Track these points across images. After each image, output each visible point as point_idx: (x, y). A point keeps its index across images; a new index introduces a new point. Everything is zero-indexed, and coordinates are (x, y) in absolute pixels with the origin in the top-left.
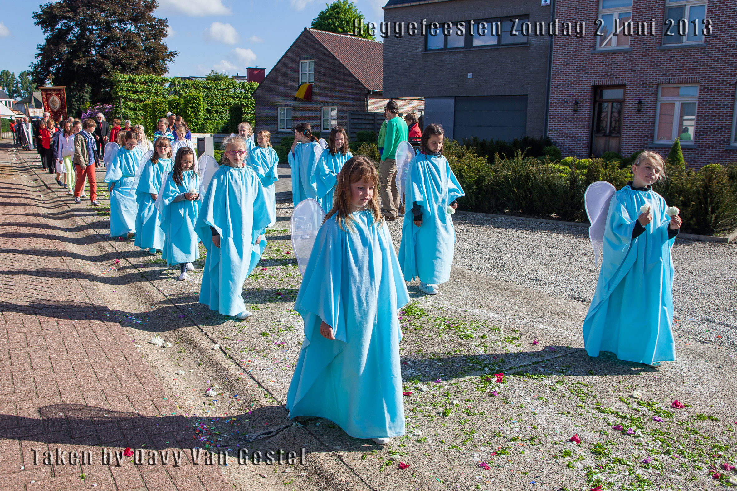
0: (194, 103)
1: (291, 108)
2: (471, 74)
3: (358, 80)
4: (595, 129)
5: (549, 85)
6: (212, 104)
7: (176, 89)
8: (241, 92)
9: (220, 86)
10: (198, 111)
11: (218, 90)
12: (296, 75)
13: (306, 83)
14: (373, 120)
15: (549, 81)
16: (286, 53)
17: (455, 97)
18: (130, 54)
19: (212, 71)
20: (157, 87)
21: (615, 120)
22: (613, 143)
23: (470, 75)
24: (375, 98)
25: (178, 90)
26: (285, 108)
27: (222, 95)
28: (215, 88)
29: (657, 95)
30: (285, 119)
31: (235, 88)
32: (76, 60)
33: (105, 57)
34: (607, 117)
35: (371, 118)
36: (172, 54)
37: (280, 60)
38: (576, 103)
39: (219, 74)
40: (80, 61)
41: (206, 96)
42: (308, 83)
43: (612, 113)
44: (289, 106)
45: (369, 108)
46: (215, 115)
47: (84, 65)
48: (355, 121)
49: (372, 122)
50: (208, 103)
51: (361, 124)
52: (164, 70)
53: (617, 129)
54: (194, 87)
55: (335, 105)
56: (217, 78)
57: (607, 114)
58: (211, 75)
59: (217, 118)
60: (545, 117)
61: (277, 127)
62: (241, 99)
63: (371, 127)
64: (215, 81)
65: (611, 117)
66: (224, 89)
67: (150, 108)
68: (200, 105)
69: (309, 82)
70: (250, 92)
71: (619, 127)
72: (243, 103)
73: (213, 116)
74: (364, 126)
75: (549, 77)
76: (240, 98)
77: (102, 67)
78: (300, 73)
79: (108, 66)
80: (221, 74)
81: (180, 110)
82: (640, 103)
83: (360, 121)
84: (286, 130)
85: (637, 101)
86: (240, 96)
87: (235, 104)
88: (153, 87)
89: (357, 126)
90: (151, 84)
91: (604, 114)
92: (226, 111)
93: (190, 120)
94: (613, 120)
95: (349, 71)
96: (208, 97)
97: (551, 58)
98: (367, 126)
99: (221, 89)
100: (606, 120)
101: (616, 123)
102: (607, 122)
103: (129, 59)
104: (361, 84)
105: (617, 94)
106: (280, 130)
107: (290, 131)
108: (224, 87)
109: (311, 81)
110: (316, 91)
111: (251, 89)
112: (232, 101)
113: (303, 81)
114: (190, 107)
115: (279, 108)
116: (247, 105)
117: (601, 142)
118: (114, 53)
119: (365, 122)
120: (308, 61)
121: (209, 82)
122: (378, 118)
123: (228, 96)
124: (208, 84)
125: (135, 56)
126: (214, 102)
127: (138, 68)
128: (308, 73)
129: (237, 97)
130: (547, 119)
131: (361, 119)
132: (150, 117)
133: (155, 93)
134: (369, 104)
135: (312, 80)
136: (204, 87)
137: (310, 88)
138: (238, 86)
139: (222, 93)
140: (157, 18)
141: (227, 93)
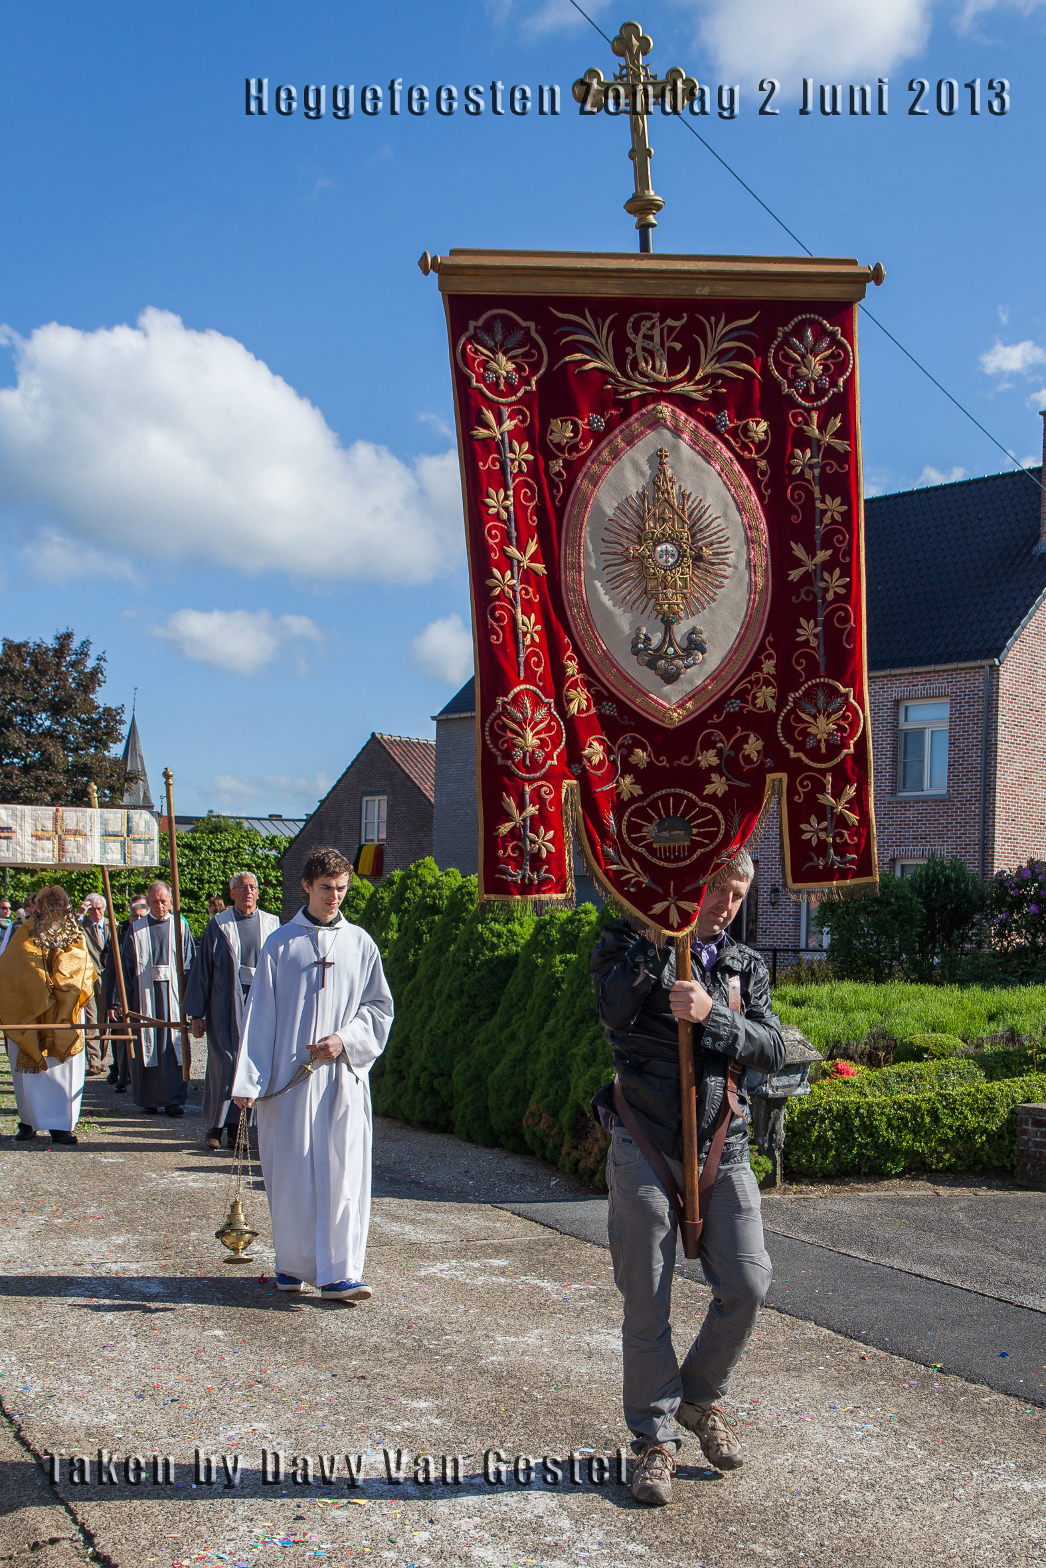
6: (201, 881)
8: (267, 857)
9: (220, 843)
11: (214, 851)
12: (356, 826)
13: (373, 840)
16: (339, 782)
18: (38, 779)
19: (212, 811)
27: (225, 863)
28: (209, 847)
31: (254, 846)
41: (187, 865)
42: (376, 842)
50: (191, 879)
56: (217, 827)
62: (269, 871)
64: (209, 831)
66: (229, 849)
69: (378, 840)
72: (271, 878)
73: (203, 906)
76: (264, 868)
78: (364, 821)
86: (264, 864)
96: (194, 866)
99: (220, 851)
108: (227, 845)
109: (381, 837)
110: (389, 859)
113: (369, 837)
118: (6, 777)
120: (377, 798)
121: (198, 835)
123: (239, 864)
124: (194, 839)
125: (48, 783)
126: (206, 876)
128: (376, 821)
129: (259, 866)
135: (383, 836)
136: (187, 846)
137: (379, 852)
138: (261, 843)
139: (225, 857)
140: (102, 706)
141: (236, 857)
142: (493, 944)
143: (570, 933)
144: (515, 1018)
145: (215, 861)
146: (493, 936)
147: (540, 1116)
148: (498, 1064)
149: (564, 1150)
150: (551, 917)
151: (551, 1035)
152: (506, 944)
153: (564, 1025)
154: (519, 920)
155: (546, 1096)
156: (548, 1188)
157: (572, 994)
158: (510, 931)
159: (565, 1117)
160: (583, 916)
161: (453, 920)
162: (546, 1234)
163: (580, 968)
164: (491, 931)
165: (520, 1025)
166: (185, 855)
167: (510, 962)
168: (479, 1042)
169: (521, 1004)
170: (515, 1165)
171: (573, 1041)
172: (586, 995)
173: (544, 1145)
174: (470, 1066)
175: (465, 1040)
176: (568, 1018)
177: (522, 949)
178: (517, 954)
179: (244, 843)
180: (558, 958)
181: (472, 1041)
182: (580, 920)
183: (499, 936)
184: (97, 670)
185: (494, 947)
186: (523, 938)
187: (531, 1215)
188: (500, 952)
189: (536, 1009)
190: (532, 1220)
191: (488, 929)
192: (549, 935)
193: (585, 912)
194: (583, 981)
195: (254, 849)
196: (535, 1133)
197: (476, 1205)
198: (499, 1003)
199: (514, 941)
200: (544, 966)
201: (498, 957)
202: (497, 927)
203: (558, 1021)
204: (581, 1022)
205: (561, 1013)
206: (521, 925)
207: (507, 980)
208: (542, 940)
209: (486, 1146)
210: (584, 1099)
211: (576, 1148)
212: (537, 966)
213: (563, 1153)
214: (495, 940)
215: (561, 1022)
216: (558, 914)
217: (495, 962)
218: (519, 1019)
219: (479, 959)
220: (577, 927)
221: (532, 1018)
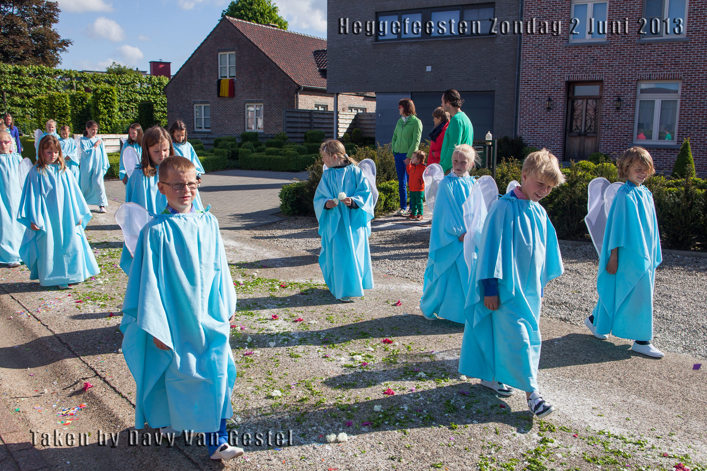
0: (106, 97)
1: (209, 105)
2: (430, 67)
3: (287, 75)
4: (568, 128)
5: (518, 80)
7: (72, 82)
8: (148, 87)
9: (124, 80)
10: (112, 107)
11: (121, 84)
12: (214, 68)
13: (226, 77)
14: (309, 118)
15: (519, 75)
16: (202, 44)
17: (412, 93)
18: (14, 41)
19: (114, 63)
20: (49, 80)
21: (591, 119)
22: (589, 143)
23: (429, 69)
24: (306, 94)
25: (75, 84)
26: (203, 106)
27: (127, 91)
28: (119, 82)
29: (636, 92)
30: (203, 117)
31: (142, 82)
34: (582, 115)
35: (307, 115)
36: (65, 43)
37: (196, 51)
38: (550, 100)
39: (122, 66)
42: (228, 78)
43: (586, 111)
44: (207, 103)
45: (299, 105)
48: (291, 120)
49: (308, 121)
51: (297, 122)
52: (56, 61)
53: (593, 128)
54: (94, 81)
55: (261, 102)
56: (120, 72)
57: (582, 112)
58: (113, 68)
59: (122, 116)
60: (514, 115)
61: (194, 127)
62: (149, 95)
63: (308, 125)
64: (117, 74)
65: (586, 115)
66: (129, 84)
67: (45, 104)
68: (113, 100)
69: (230, 77)
70: (159, 87)
71: (596, 126)
72: (151, 99)
74: (300, 125)
75: (519, 71)
76: (147, 94)
78: (219, 66)
80: (124, 67)
81: (86, 106)
82: (619, 100)
83: (296, 120)
84: (203, 130)
85: (615, 99)
86: (147, 92)
87: (142, 101)
88: (44, 80)
89: (293, 125)
90: (43, 77)
91: (577, 112)
92: (132, 108)
93: (103, 118)
94: (588, 118)
95: (276, 64)
97: (520, 51)
98: (304, 125)
99: (125, 84)
100: (580, 118)
101: (591, 122)
102: (581, 121)
103: (13, 46)
104: (291, 79)
105: (594, 90)
106: (197, 130)
107: (209, 130)
108: (128, 81)
109: (231, 75)
110: (238, 87)
111: (160, 84)
112: (139, 97)
113: (224, 75)
114: (102, 102)
115: (195, 106)
116: (156, 102)
117: (575, 143)
119: (301, 120)
120: (228, 53)
121: (111, 75)
122: (315, 116)
123: (134, 92)
124: (110, 77)
125: (20, 43)
127: (25, 58)
128: (228, 66)
129: (144, 94)
130: (517, 117)
131: (297, 117)
132: (45, 114)
133: (46, 87)
134: (299, 101)
135: (233, 74)
137: (232, 83)
139: (127, 88)
141: (133, 88)
145: (122, 90)
179: (136, 80)
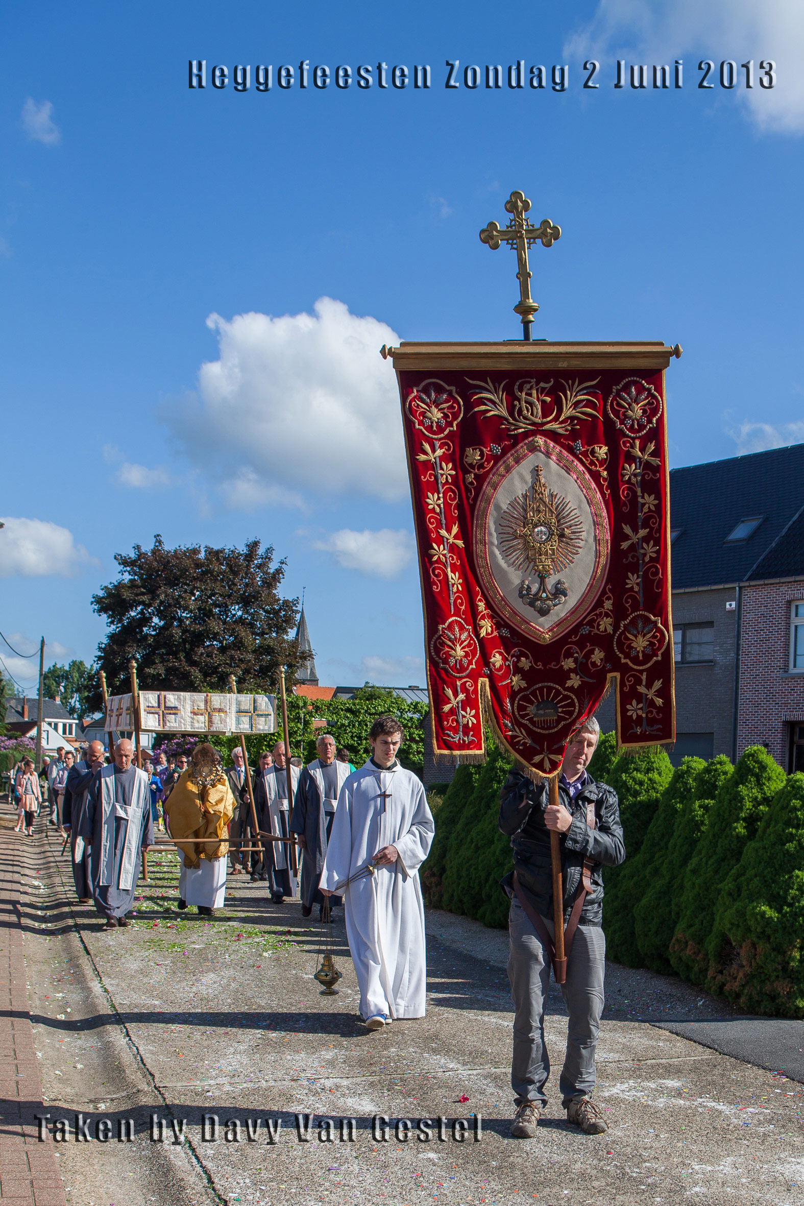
5: (736, 719)
6: (360, 738)
7: (298, 713)
8: (412, 719)
9: (374, 708)
11: (370, 714)
15: (737, 714)
18: (232, 658)
19: (368, 683)
25: (302, 715)
28: (366, 711)
32: (149, 668)
33: (193, 663)
39: (378, 688)
40: (154, 669)
41: (349, 725)
46: (364, 755)
47: (160, 675)
50: (352, 737)
54: (329, 710)
56: (373, 695)
62: (414, 731)
73: (361, 758)
75: (737, 708)
76: (410, 728)
77: (187, 678)
79: (197, 677)
86: (409, 725)
96: (354, 726)
103: (231, 666)
108: (380, 709)
118: (208, 656)
121: (357, 701)
124: (354, 704)
125: (241, 660)
127: (245, 680)
136: (349, 710)
138: (407, 708)
140: (282, 599)
142: (636, 791)
143: (707, 782)
144: (657, 855)
146: (636, 784)
147: (687, 942)
148: (642, 896)
149: (710, 973)
150: (688, 767)
151: (694, 872)
152: (647, 791)
153: (707, 863)
154: (657, 770)
155: (691, 926)
156: (697, 1008)
157: (714, 836)
158: (650, 779)
159: (712, 945)
160: (718, 766)
161: (598, 770)
162: (707, 1054)
163: (721, 812)
164: (634, 779)
165: (663, 862)
166: (348, 717)
167: (651, 806)
168: (625, 876)
169: (662, 844)
170: (660, 985)
171: (717, 877)
172: (726, 837)
173: (688, 968)
174: (617, 897)
175: (612, 875)
176: (710, 857)
177: (662, 795)
178: (657, 800)
179: (393, 707)
180: (697, 803)
181: (618, 875)
182: (716, 770)
183: (641, 783)
184: (279, 571)
185: (636, 794)
186: (661, 785)
187: (688, 1034)
188: (640, 798)
189: (677, 847)
190: (691, 1040)
191: (631, 778)
192: (686, 783)
193: (721, 763)
194: (724, 825)
195: (401, 713)
196: (680, 959)
197: (637, 1024)
198: (642, 842)
199: (654, 788)
200: (684, 810)
201: (640, 802)
202: (639, 776)
203: (702, 859)
204: (723, 860)
205: (704, 852)
206: (660, 774)
207: (649, 822)
208: (680, 788)
209: (632, 967)
210: (730, 930)
211: (721, 972)
212: (676, 811)
213: (709, 977)
214: (637, 787)
215: (704, 860)
216: (694, 765)
217: (638, 807)
218: (661, 857)
219: (623, 804)
220: (714, 776)
221: (675, 855)
